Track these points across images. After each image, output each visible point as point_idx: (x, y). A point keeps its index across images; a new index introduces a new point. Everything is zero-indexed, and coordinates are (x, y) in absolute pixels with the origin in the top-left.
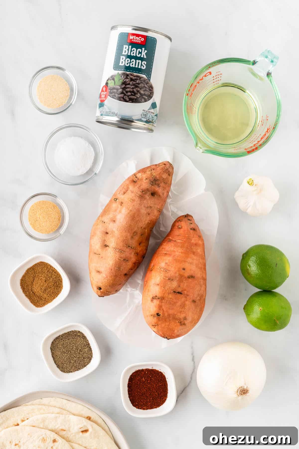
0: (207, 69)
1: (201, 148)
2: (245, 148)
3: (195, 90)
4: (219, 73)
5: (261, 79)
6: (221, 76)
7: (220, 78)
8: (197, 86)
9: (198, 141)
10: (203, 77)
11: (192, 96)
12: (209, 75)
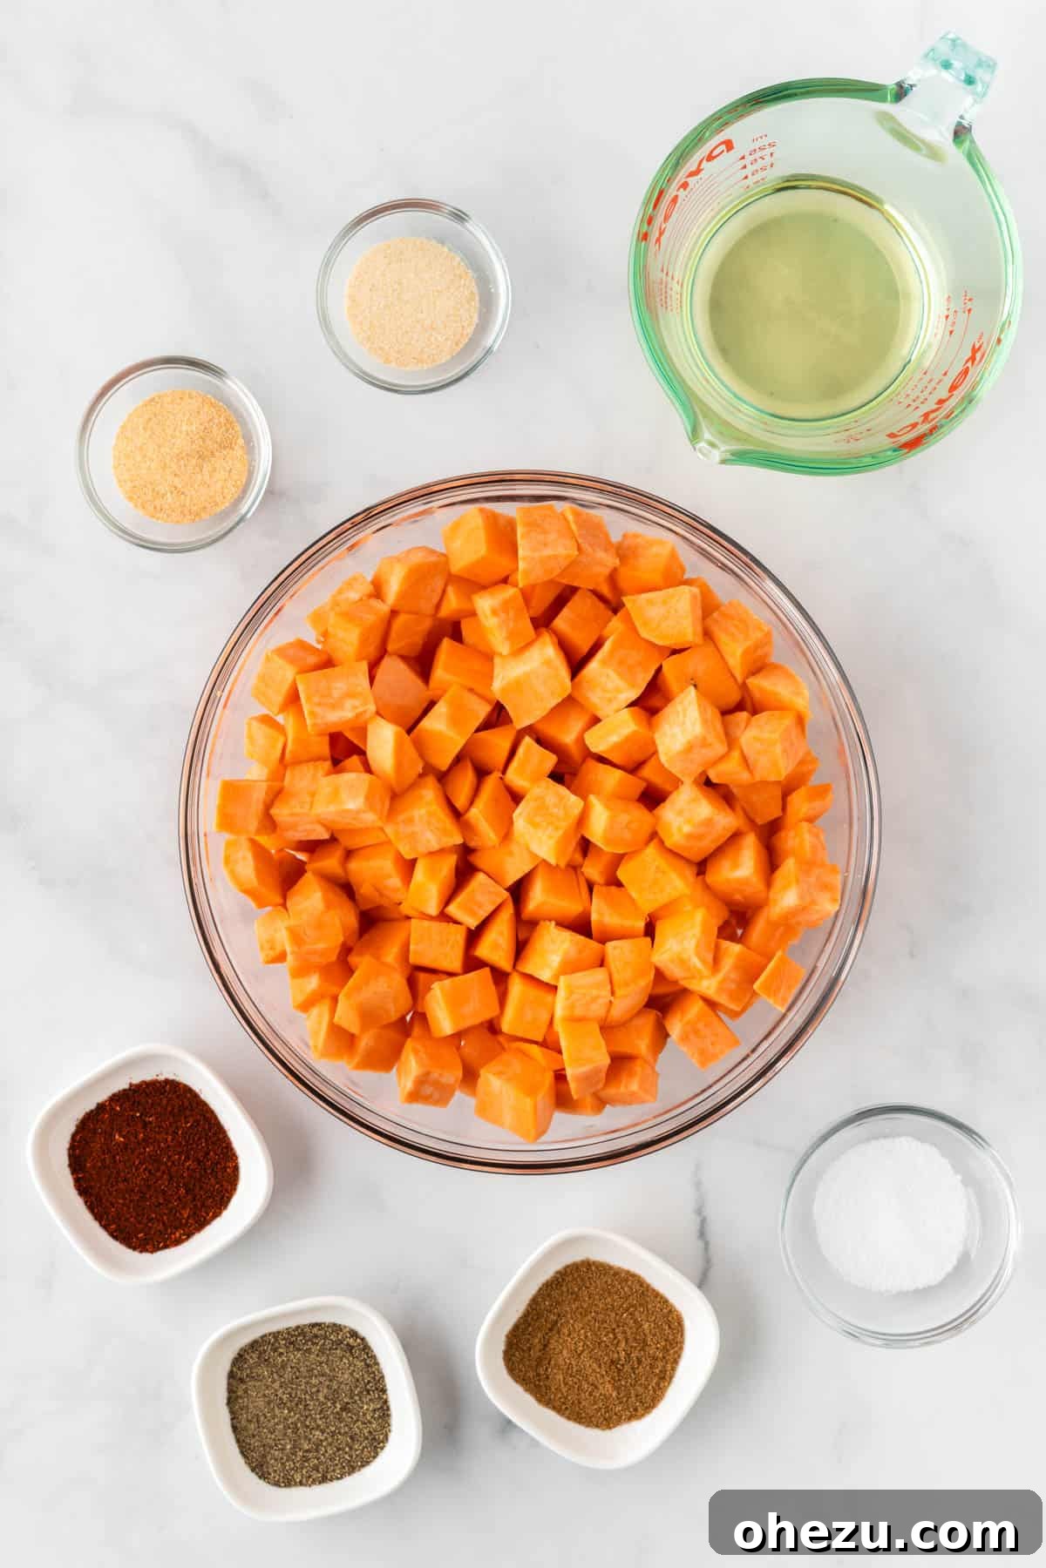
0: (719, 131)
1: (712, 445)
2: (889, 432)
3: (674, 216)
4: (765, 142)
5: (934, 153)
6: (771, 150)
7: (768, 159)
8: (679, 201)
9: (700, 417)
10: (701, 161)
11: (663, 239)
12: (723, 151)
